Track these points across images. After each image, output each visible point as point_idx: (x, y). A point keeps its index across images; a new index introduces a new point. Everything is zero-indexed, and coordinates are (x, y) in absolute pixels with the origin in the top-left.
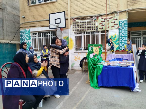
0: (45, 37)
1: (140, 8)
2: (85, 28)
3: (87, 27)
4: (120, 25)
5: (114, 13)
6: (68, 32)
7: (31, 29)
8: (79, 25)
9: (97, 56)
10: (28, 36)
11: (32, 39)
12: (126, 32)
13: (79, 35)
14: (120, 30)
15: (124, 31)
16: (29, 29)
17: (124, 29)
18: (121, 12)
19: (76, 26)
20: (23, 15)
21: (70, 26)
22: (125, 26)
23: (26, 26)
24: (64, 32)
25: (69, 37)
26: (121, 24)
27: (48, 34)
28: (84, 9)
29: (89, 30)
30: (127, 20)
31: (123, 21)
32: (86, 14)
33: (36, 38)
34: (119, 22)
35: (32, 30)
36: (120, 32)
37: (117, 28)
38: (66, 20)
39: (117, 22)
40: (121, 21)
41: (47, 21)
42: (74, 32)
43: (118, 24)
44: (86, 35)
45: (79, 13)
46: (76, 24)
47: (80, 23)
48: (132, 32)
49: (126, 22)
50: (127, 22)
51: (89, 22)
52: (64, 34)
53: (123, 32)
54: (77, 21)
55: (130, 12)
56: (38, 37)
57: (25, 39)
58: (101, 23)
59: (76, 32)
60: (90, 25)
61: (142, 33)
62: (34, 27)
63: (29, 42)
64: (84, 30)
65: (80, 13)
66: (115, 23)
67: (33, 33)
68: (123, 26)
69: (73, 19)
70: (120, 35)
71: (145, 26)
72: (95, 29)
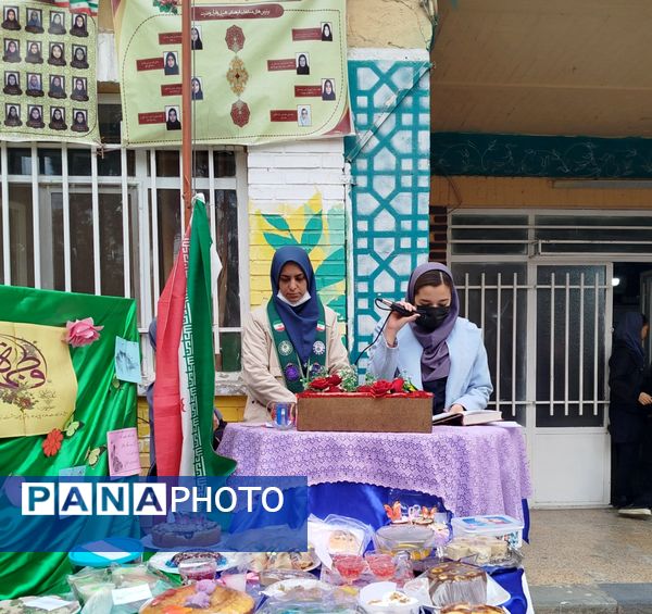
4: (362, 101)
12: (415, 190)
14: (362, 164)
15: (398, 173)
17: (400, 157)
22: (407, 119)
26: (370, 94)
30: (425, 56)
31: (384, 68)
34: (353, 67)
36: (362, 181)
39: (327, 64)
40: (372, 65)
43: (340, 88)
48: (457, 220)
49: (416, 84)
50: (426, 84)
53: (384, 186)
58: (161, 51)
61: (531, 234)
66: (304, 80)
68: (385, 123)
70: (362, 210)
71: (555, 173)
72: (92, 121)
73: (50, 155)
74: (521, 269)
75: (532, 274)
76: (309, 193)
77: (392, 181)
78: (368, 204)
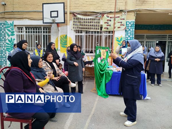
0: (35, 34)
1: (148, 9)
2: (87, 26)
3: (90, 26)
4: (127, 26)
5: (121, 11)
6: (67, 30)
7: (14, 21)
8: (80, 22)
9: (104, 61)
10: (11, 30)
11: (16, 35)
12: (133, 35)
13: (80, 34)
14: (127, 32)
15: (131, 33)
16: (11, 20)
17: (131, 31)
18: (129, 12)
19: (77, 23)
20: (3, 1)
21: (70, 22)
22: (132, 27)
23: (6, 16)
24: (61, 29)
25: (68, 36)
26: (128, 25)
27: (39, 30)
28: (87, 2)
29: (92, 29)
30: (134, 21)
31: (130, 22)
32: (90, 9)
33: (22, 34)
34: (127, 22)
35: (17, 22)
36: (127, 34)
37: (123, 30)
38: (65, 14)
39: (124, 22)
40: (129, 22)
41: (37, 13)
42: (74, 30)
43: (125, 25)
44: (88, 34)
45: (80, 7)
46: (77, 20)
47: (82, 19)
50: (134, 24)
51: (93, 19)
52: (61, 32)
53: (129, 34)
54: (79, 16)
55: (137, 12)
56: (25, 32)
57: (6, 34)
58: (107, 21)
59: (76, 30)
60: (94, 23)
61: (145, 37)
62: (19, 19)
63: (11, 39)
64: (86, 29)
65: (82, 7)
66: (121, 24)
67: (17, 28)
68: (130, 28)
69: (73, 14)
70: (126, 37)
71: (149, 29)
72: (100, 28)
73: (95, 32)
74: (143, 42)
75: (145, 42)
76: (121, 35)
77: (130, 34)
78: (127, 36)
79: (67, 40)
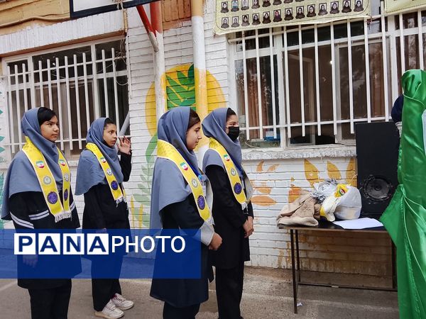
2: (294, 5)
6: (192, 39)
13: (257, 53)
24: (167, 41)
25: (200, 67)
42: (228, 36)
44: (300, 46)
52: (169, 55)
59: (239, 34)
64: (289, 17)
72: (366, 4)
79: (194, 90)
